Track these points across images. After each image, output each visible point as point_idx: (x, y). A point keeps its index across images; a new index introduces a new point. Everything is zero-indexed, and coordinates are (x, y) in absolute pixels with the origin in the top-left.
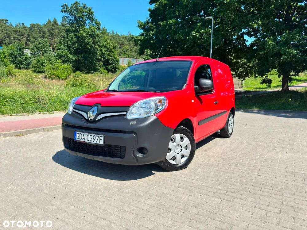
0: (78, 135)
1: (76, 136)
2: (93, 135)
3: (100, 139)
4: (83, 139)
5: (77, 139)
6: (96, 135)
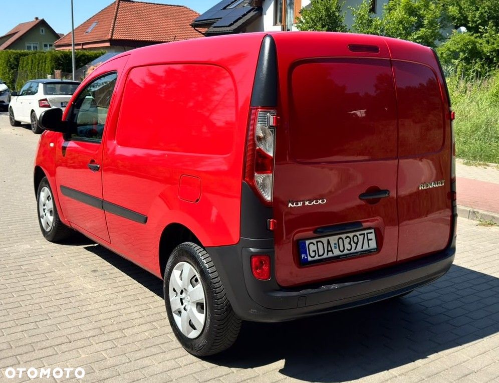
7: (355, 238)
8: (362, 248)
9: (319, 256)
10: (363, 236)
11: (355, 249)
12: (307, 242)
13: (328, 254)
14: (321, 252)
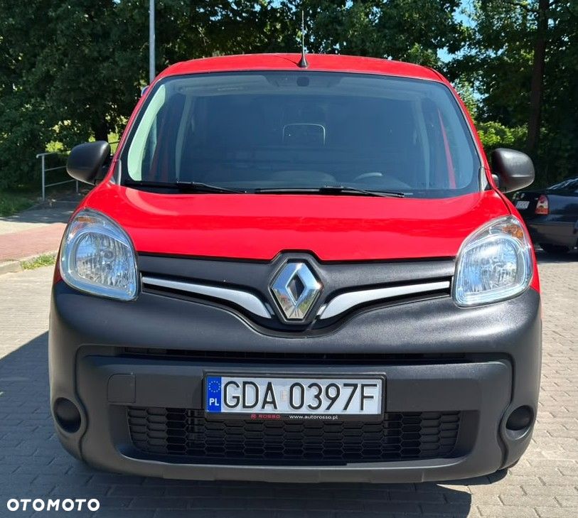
0: (232, 392)
1: (218, 396)
2: (324, 383)
3: (363, 397)
4: (265, 402)
5: (224, 409)
6: (340, 383)
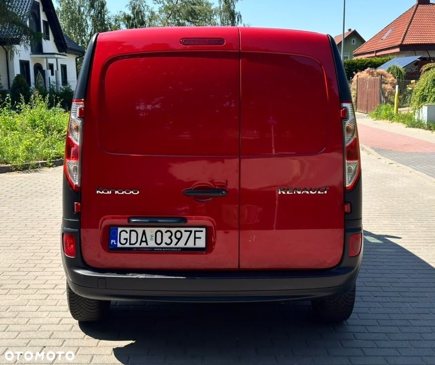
7: (178, 235)
8: (185, 245)
9: (130, 244)
10: (189, 233)
11: (176, 244)
12: (120, 229)
13: (140, 244)
14: (133, 241)
